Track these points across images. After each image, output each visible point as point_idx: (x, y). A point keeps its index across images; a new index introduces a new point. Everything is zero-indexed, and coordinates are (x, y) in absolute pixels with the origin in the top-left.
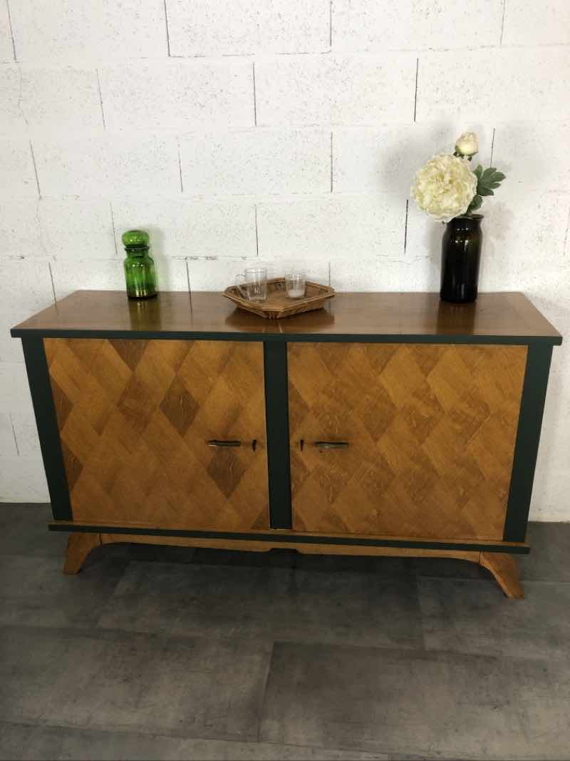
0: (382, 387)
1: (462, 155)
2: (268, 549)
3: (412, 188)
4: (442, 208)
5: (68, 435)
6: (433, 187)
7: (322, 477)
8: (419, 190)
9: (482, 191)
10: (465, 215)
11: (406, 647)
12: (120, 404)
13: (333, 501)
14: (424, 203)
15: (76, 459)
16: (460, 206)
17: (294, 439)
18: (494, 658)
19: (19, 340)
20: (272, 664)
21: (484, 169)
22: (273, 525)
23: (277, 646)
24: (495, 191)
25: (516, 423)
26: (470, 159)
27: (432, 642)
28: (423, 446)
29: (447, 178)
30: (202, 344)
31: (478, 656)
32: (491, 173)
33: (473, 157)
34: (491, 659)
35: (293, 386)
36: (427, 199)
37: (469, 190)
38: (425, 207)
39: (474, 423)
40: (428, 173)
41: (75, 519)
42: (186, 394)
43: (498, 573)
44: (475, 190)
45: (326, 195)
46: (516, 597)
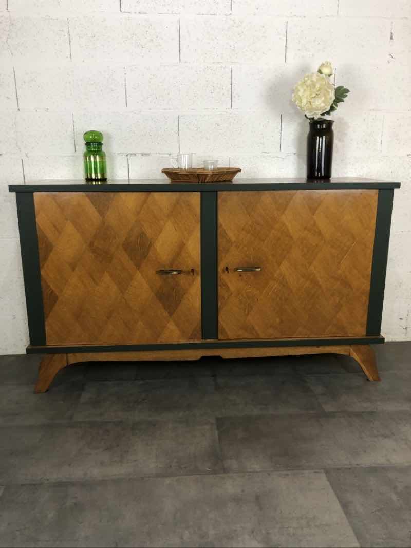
0: (284, 224)
2: (199, 358)
5: (47, 273)
6: (308, 93)
7: (240, 296)
8: (298, 95)
11: (312, 412)
12: (91, 244)
13: (248, 314)
14: (302, 104)
15: (52, 292)
17: (221, 267)
19: (14, 194)
22: (204, 336)
24: (344, 99)
25: (372, 246)
27: (329, 408)
28: (312, 268)
30: (156, 195)
35: (221, 225)
36: (304, 101)
38: (302, 107)
39: (345, 248)
40: (305, 84)
41: (47, 344)
42: (142, 235)
43: (362, 362)
45: (228, 110)
46: (375, 380)
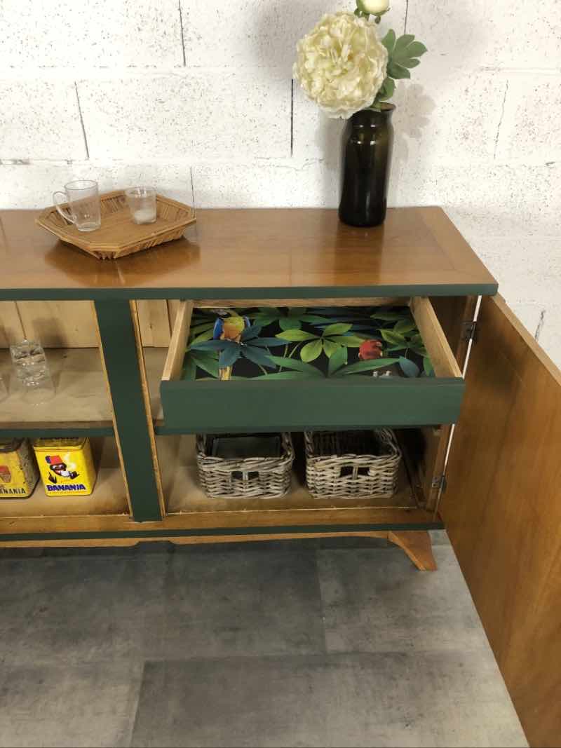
1: (366, 14)
2: (135, 543)
3: (295, 66)
4: (339, 97)
6: (326, 65)
8: (305, 70)
9: (394, 70)
10: (372, 107)
11: (304, 651)
14: (314, 90)
16: (364, 96)
18: (404, 655)
20: (142, 695)
21: (398, 37)
22: (138, 518)
23: (149, 667)
24: (411, 70)
26: (378, 21)
27: (335, 642)
29: (346, 51)
31: (387, 655)
32: (406, 44)
33: (383, 17)
34: (401, 657)
36: (318, 84)
37: (376, 70)
38: (314, 96)
40: (319, 43)
43: (408, 547)
44: (385, 70)
45: (176, 71)
46: (427, 569)
